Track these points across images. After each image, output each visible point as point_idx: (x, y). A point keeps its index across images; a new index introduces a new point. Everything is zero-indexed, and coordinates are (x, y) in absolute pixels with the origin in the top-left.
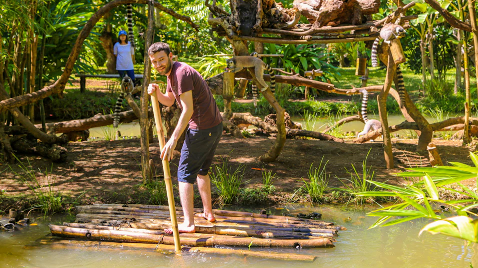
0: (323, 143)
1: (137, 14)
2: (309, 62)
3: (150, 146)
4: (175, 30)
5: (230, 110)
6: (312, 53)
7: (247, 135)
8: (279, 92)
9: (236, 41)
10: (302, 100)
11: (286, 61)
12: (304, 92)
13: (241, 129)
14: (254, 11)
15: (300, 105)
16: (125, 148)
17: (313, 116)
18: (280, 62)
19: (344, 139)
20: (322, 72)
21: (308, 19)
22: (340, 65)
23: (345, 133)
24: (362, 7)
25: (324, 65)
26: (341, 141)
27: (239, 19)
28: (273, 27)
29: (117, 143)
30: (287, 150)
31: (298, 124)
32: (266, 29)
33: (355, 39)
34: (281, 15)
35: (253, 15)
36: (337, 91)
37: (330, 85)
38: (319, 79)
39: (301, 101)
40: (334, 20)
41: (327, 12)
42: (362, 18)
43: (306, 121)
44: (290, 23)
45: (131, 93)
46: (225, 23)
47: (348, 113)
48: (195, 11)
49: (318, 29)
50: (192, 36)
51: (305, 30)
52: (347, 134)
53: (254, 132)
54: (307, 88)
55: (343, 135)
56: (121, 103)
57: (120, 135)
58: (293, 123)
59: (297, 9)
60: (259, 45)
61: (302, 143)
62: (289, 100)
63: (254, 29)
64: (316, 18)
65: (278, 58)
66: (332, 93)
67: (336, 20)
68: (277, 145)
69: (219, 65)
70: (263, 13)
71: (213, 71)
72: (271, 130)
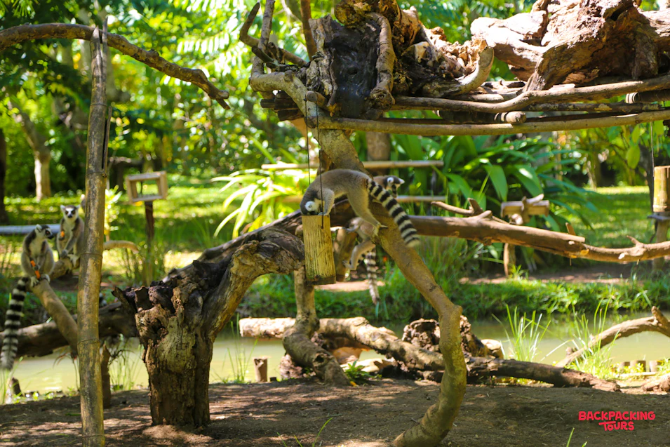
0: (562, 393)
1: (53, 65)
2: (512, 177)
3: (107, 417)
4: (154, 103)
5: (313, 311)
6: (520, 154)
7: (360, 378)
8: (436, 260)
9: (326, 131)
10: (496, 278)
11: (452, 177)
12: (502, 258)
13: (342, 361)
14: (372, 51)
15: (493, 291)
16: (37, 425)
17: (532, 322)
18: (433, 180)
19: (619, 383)
20: (547, 203)
21: (510, 67)
22: (591, 181)
23: (620, 366)
24: (658, 31)
25: (550, 183)
26: (609, 387)
27: (332, 73)
28: (421, 93)
29: (12, 413)
30: (470, 415)
31: (491, 344)
32: (404, 98)
33: (641, 116)
34: (442, 59)
35: (367, 64)
36: (592, 252)
37: (572, 238)
38: (540, 223)
39: (496, 281)
40: (583, 68)
41: (564, 47)
42: (657, 60)
43: (512, 335)
44: (465, 81)
45: (47, 276)
46: (296, 87)
47: (622, 311)
48: (206, 54)
49: (542, 93)
50: (200, 117)
51: (507, 98)
52: (627, 369)
53: (375, 368)
54: (509, 247)
55: (614, 370)
56: (21, 303)
57: (17, 389)
58: (479, 344)
59: (484, 42)
60: (377, 138)
61: (507, 397)
62: (464, 280)
63: (373, 100)
64: (535, 63)
65: (427, 170)
66: (578, 259)
67: (586, 69)
68: (441, 403)
69: (276, 194)
70: (394, 58)
71: (260, 209)
72: (421, 363)
